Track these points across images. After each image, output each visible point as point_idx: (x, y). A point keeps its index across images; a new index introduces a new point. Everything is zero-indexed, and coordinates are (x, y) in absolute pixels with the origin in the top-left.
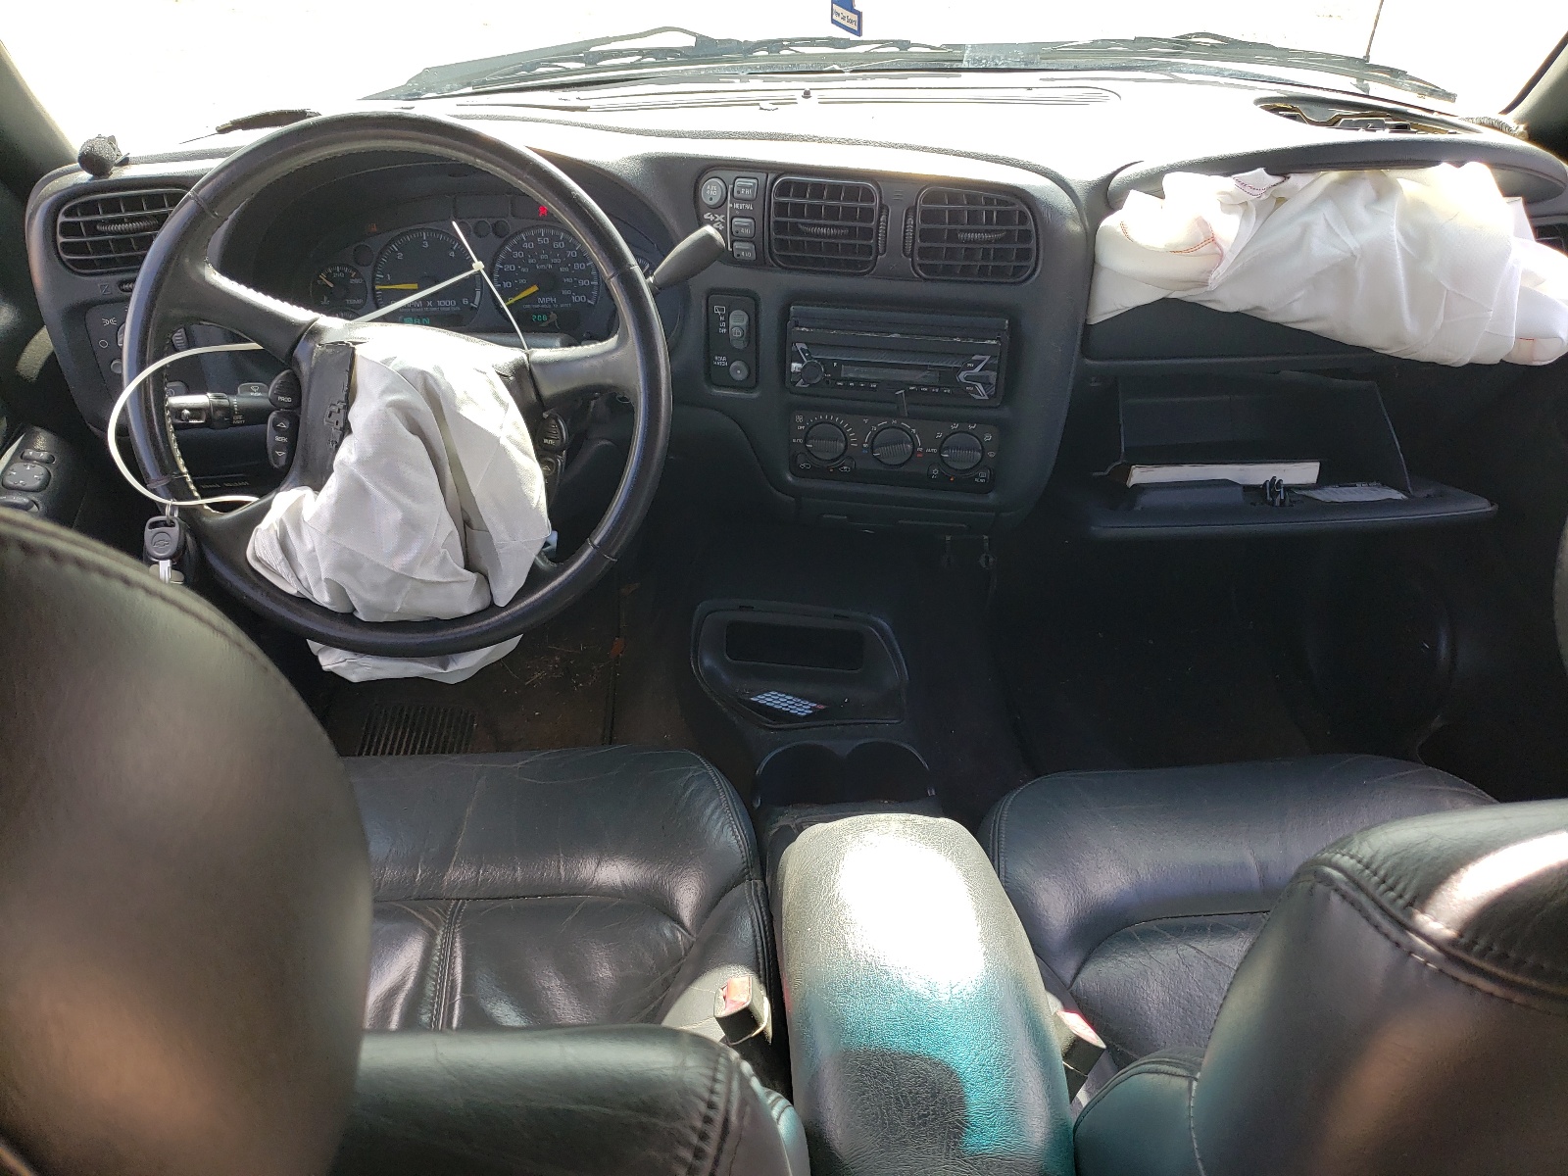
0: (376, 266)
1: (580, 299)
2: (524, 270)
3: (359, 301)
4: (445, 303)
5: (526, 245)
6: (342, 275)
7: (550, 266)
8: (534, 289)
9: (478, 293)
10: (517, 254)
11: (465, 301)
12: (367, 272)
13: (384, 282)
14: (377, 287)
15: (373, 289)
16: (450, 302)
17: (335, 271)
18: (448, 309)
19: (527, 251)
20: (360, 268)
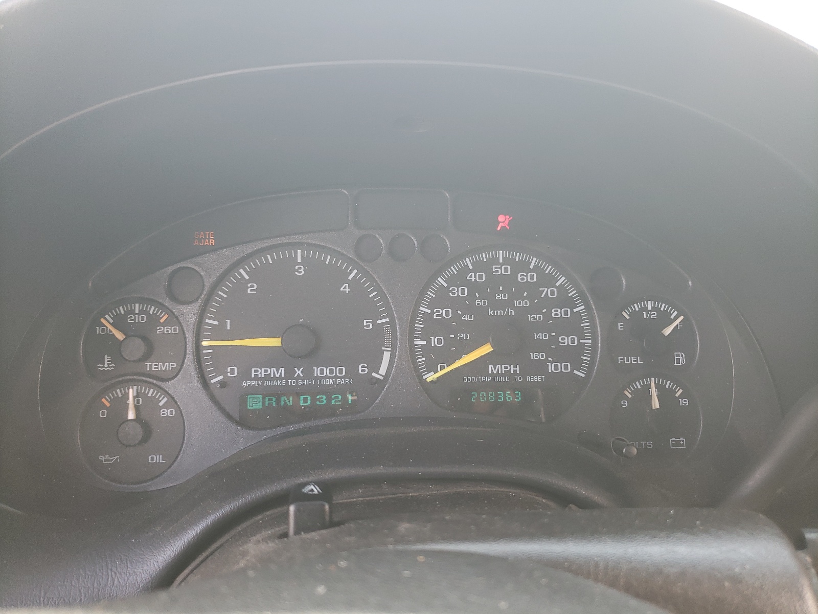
0: (206, 303)
1: (561, 367)
2: (466, 317)
3: (169, 366)
4: (327, 371)
5: (472, 277)
6: (142, 319)
7: (511, 312)
8: (486, 349)
9: (387, 356)
10: (457, 292)
11: (362, 369)
12: (189, 313)
13: (218, 333)
14: (204, 343)
15: (198, 347)
16: (336, 371)
17: (132, 312)
18: (332, 382)
19: (473, 287)
20: (179, 309)
